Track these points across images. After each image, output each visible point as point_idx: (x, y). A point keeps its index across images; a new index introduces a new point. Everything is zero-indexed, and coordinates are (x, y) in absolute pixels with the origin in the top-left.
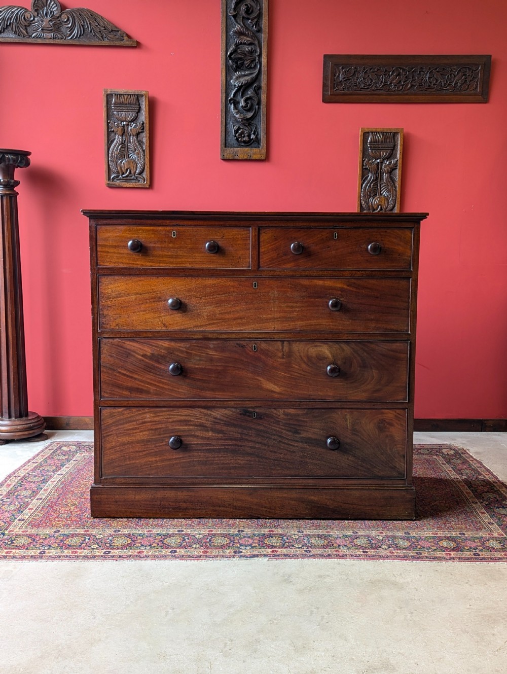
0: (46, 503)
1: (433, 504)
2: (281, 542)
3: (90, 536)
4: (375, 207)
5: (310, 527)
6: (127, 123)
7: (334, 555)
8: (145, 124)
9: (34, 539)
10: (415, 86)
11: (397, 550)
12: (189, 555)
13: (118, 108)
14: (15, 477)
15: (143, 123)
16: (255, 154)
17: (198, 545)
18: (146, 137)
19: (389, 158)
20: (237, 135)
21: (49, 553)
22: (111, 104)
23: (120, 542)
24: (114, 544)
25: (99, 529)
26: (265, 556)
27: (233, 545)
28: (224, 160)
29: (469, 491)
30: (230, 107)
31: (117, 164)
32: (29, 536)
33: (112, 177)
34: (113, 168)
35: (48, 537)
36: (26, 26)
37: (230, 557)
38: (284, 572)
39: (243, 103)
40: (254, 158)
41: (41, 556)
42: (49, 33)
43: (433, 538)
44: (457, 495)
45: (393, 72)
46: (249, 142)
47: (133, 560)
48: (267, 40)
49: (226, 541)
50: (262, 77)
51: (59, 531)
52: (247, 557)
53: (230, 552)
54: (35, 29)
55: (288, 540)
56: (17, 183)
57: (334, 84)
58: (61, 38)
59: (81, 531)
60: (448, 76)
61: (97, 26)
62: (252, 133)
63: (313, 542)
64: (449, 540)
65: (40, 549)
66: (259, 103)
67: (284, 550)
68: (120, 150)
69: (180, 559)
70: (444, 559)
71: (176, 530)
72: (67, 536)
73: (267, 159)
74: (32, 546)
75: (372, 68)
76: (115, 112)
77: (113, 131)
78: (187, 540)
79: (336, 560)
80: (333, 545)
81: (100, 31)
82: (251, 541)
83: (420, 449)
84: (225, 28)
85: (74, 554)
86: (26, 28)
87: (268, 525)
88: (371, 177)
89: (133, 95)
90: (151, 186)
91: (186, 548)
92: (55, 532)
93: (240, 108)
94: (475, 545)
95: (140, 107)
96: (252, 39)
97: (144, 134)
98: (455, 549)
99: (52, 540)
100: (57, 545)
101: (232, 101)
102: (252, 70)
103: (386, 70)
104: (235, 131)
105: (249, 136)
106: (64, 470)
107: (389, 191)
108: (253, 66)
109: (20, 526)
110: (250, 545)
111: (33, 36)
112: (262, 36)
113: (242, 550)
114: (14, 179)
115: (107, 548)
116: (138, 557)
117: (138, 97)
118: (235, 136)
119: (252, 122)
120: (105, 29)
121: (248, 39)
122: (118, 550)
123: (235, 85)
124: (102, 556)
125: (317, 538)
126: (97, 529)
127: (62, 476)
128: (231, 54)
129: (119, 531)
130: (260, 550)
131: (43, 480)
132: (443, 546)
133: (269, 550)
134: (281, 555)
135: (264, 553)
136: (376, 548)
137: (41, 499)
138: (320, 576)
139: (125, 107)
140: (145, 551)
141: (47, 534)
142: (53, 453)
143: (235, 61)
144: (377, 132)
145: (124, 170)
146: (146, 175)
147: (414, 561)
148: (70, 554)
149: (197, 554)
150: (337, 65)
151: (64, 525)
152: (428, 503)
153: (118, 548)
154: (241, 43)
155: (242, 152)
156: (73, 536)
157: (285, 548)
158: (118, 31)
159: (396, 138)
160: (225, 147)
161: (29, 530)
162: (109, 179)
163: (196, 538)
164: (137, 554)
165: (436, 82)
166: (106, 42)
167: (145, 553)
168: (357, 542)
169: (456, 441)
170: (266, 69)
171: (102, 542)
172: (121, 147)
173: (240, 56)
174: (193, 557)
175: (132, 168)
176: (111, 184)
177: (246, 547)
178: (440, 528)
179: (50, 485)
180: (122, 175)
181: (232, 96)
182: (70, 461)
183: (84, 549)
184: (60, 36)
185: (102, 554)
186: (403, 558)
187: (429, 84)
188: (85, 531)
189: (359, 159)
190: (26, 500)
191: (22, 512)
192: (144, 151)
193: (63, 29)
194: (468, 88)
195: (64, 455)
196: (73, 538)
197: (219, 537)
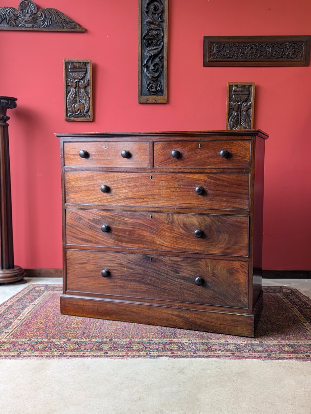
0: (24, 322)
1: (277, 323)
2: (177, 347)
3: (51, 343)
5: (196, 338)
6: (79, 80)
7: (212, 356)
8: (90, 81)
9: (15, 345)
10: (262, 55)
11: (255, 352)
12: (116, 356)
13: (73, 71)
14: (5, 306)
15: (89, 81)
16: (160, 99)
17: (122, 349)
18: (90, 89)
19: (246, 101)
20: (148, 87)
21: (24, 354)
22: (68, 68)
23: (71, 347)
24: (67, 348)
25: (57, 338)
26: (167, 356)
27: (145, 349)
28: (140, 103)
29: (301, 315)
30: (144, 70)
31: (72, 107)
32: (11, 343)
33: (69, 115)
34: (70, 109)
35: (23, 343)
36: (15, 19)
37: (143, 357)
38: (179, 367)
39: (152, 67)
40: (159, 102)
41: (19, 355)
42: (29, 24)
43: (278, 345)
44: (293, 318)
45: (248, 47)
46: (156, 92)
47: (79, 358)
48: (167, 27)
49: (141, 346)
50: (164, 50)
51: (31, 340)
52: (154, 357)
53: (144, 354)
54: (21, 21)
55: (182, 346)
56: (8, 118)
57: (211, 54)
58: (37, 27)
59: (45, 340)
60: (283, 49)
61: (59, 19)
62: (158, 86)
63: (198, 347)
64: (289, 347)
65: (18, 351)
66: (162, 67)
67: (179, 352)
68: (74, 97)
69: (111, 358)
70: (286, 358)
71: (108, 339)
72: (36, 343)
73: (167, 102)
74: (13, 349)
75: (234, 45)
76: (71, 73)
77: (70, 85)
78: (115, 346)
79: (214, 359)
80: (211, 349)
81: (62, 23)
82: (157, 346)
83: (268, 289)
84: (141, 20)
85: (40, 355)
86: (15, 21)
87: (169, 336)
88: (235, 114)
89: (82, 62)
90: (94, 120)
91: (114, 351)
92: (28, 340)
93: (150, 70)
94: (306, 350)
95: (87, 70)
96: (158, 26)
97: (89, 87)
98: (293, 352)
99: (26, 346)
100: (29, 349)
101: (145, 66)
102: (158, 46)
103: (244, 46)
104: (147, 85)
105: (156, 88)
106: (36, 302)
108: (158, 43)
109: (6, 336)
110: (157, 349)
111: (19, 26)
112: (164, 25)
113: (151, 352)
114: (6, 116)
115: (62, 351)
116: (83, 356)
117: (86, 64)
118: (147, 88)
119: (158, 79)
120: (65, 21)
121: (156, 26)
122: (70, 352)
123: (147, 56)
124: (58, 356)
125: (201, 345)
126: (56, 338)
127: (34, 306)
128: (145, 36)
129: (71, 340)
130: (163, 352)
131: (22, 308)
132: (285, 350)
133: (170, 352)
134: (177, 355)
135: (166, 354)
136: (240, 351)
137: (20, 320)
138: (203, 369)
139: (77, 70)
140: (87, 353)
141: (23, 342)
142: (30, 291)
143: (148, 40)
144: (238, 85)
145: (76, 110)
146: (90, 113)
147: (266, 360)
148: (38, 354)
149: (122, 355)
150: (212, 43)
151: (34, 336)
152: (274, 323)
153: (69, 351)
154: (151, 29)
155: (152, 98)
156: (40, 343)
157: (180, 351)
158: (73, 22)
159: (250, 89)
160: (141, 95)
161: (12, 339)
162: (67, 116)
163: (121, 345)
164: (82, 355)
165: (276, 53)
166: (65, 29)
167: (87, 354)
168: (228, 347)
169: (291, 285)
170: (167, 45)
171: (59, 347)
172: (75, 96)
173: (150, 37)
174: (119, 357)
175: (81, 109)
176: (68, 119)
177: (154, 350)
178: (282, 339)
179: (27, 311)
180: (75, 114)
181: (145, 62)
182: (40, 296)
183: (47, 351)
184: (36, 26)
185: (59, 354)
186: (259, 357)
187: (272, 54)
188: (48, 340)
189: (227, 103)
190: (11, 320)
191: (7, 328)
193: (38, 21)
194: (296, 57)
195: (36, 293)
196: (40, 344)
197: (136, 344)
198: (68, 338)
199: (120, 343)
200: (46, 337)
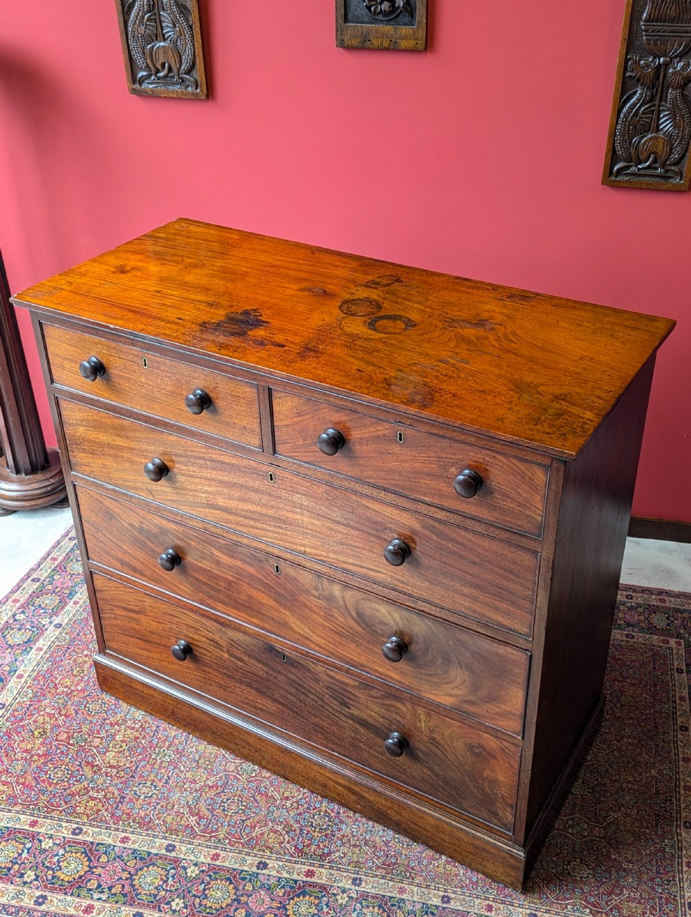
0: (7, 719)
3: (34, 840)
4: (642, 157)
5: (377, 867)
16: (404, 38)
17: (181, 902)
19: (682, 55)
25: (54, 818)
28: (343, 47)
31: (144, 53)
33: (138, 78)
34: (139, 61)
40: (401, 46)
46: (390, 13)
49: (229, 896)
59: (24, 822)
68: (147, 23)
71: (166, 843)
78: (170, 880)
82: (267, 902)
87: (312, 849)
88: (641, 94)
90: (210, 93)
107: (675, 126)
115: (45, 886)
118: (365, 2)
126: (51, 818)
129: (81, 831)
131: (27, 642)
137: (4, 706)
140: (98, 906)
145: (159, 67)
146: (199, 73)
151: (8, 798)
153: (61, 887)
155: (378, 33)
156: (9, 836)
160: (346, 21)
162: (134, 80)
163: (186, 878)
171: (44, 864)
172: (148, 19)
175: (173, 60)
176: (138, 90)
179: (31, 660)
180: (156, 75)
183: (12, 883)
185: (31, 905)
188: (31, 824)
189: (617, 60)
192: (191, 27)
196: (7, 841)
197: (222, 880)
198: (77, 820)
199: (185, 868)
200: (31, 807)
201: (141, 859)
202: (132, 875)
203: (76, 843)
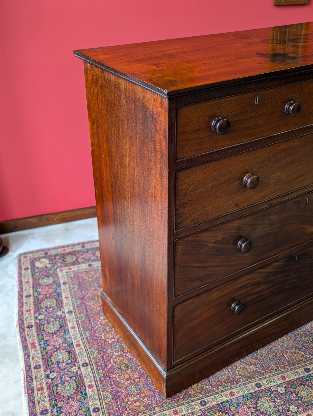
0: (97, 370)
17: (293, 406)
106: (67, 304)
127: (73, 315)
129: (205, 402)
131: (61, 327)
137: (87, 364)
142: (33, 274)
179: (75, 335)
182: (60, 286)
190: (72, 369)
191: (86, 394)
195: (46, 276)
197: (299, 386)
198: (196, 398)
199: (276, 391)
200: (164, 405)
201: (251, 398)
202: (256, 408)
203: (209, 409)
